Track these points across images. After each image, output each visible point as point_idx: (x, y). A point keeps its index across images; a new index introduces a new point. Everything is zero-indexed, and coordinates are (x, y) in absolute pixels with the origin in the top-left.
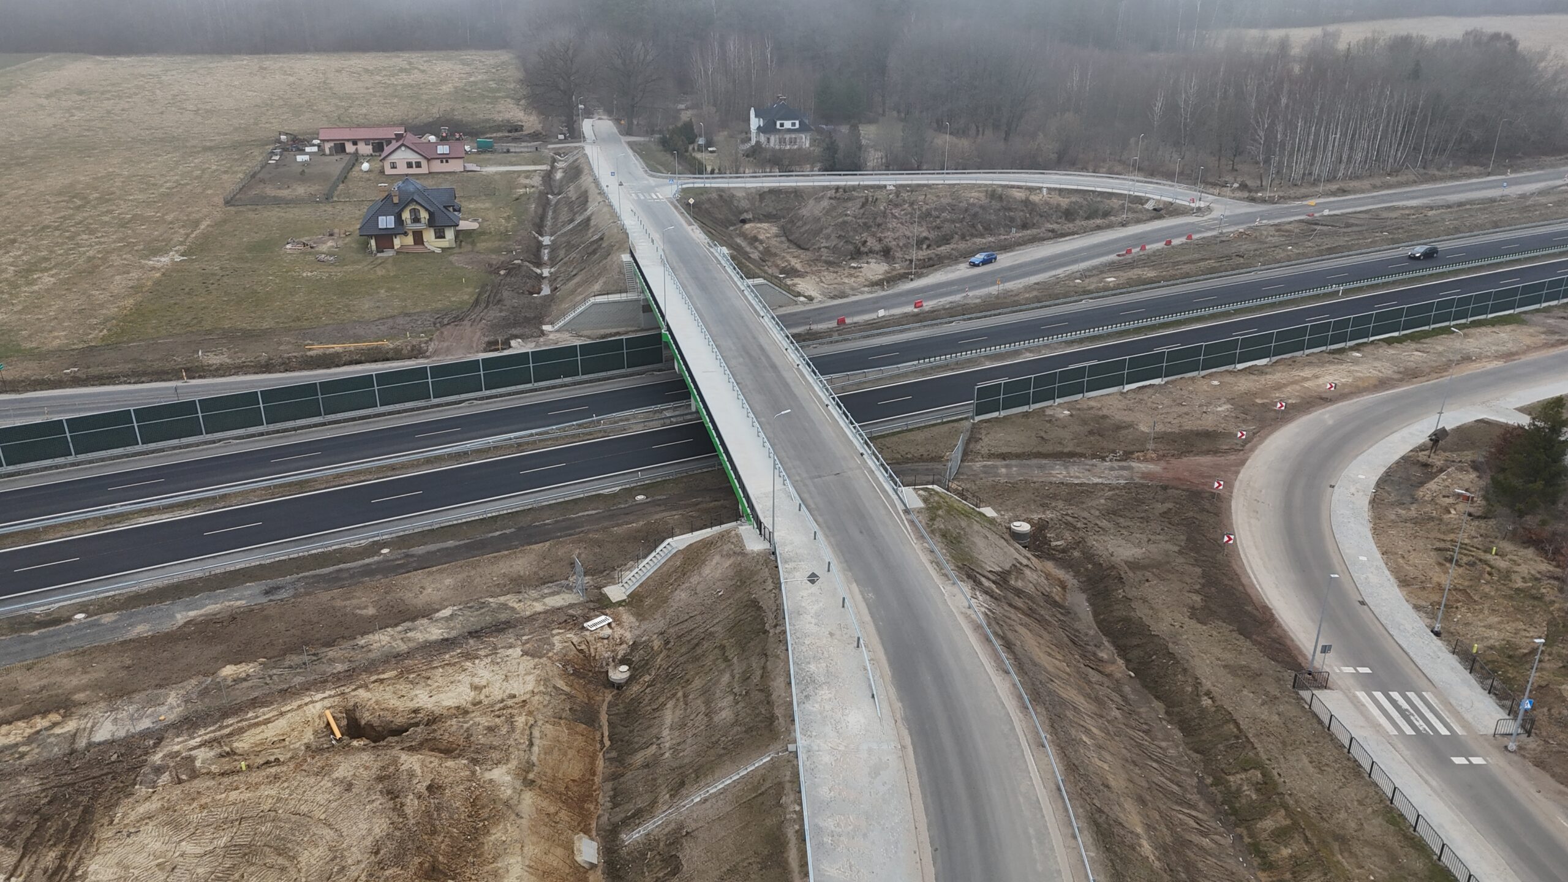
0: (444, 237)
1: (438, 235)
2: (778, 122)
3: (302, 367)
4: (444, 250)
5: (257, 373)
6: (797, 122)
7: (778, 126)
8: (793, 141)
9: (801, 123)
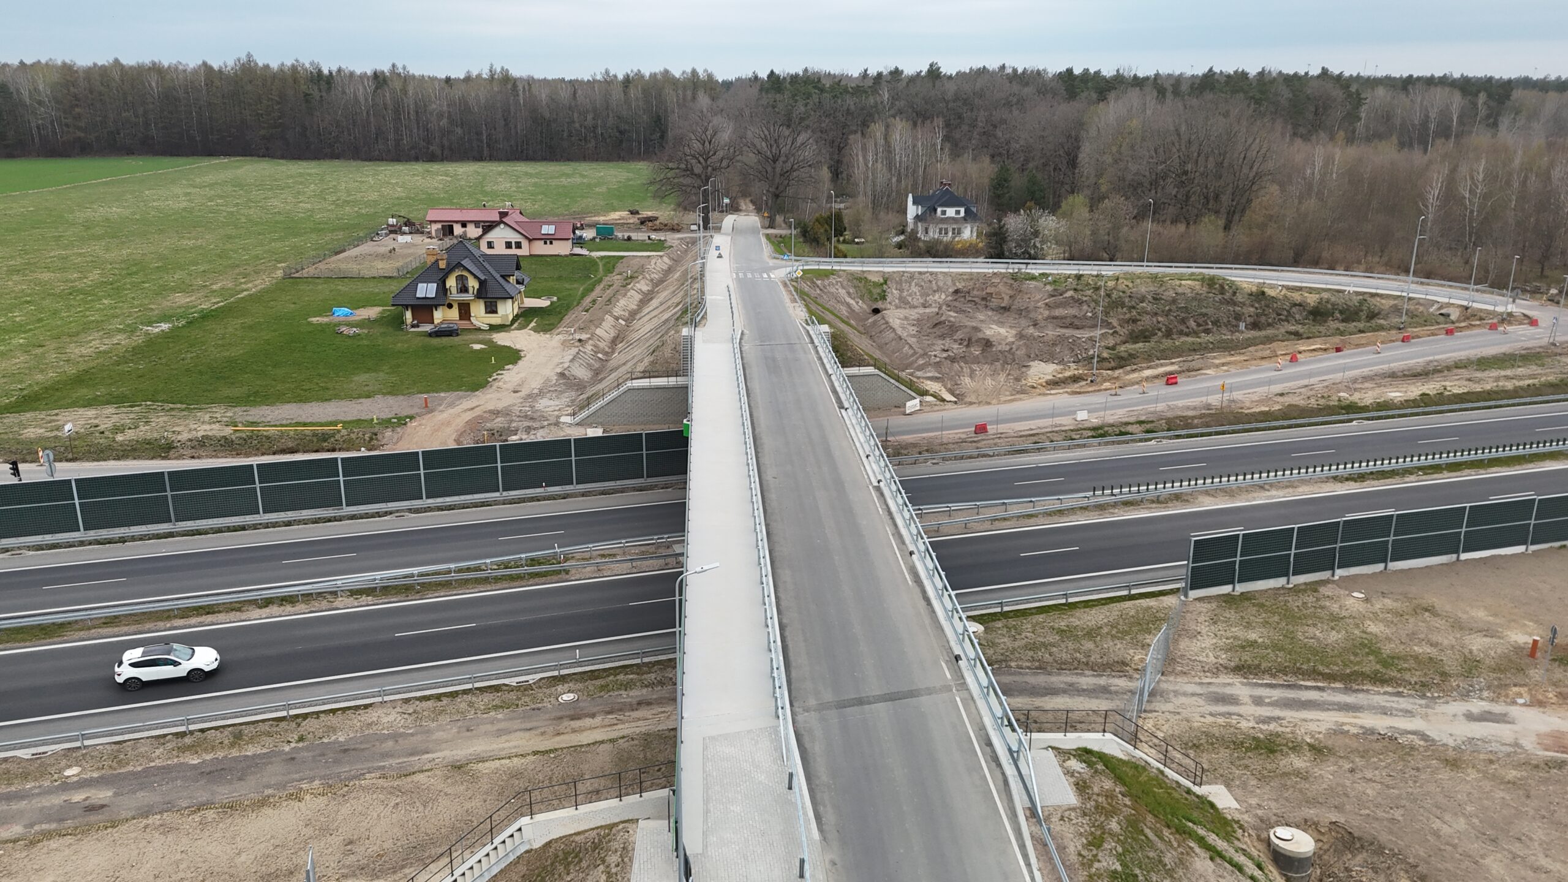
0: (495, 312)
1: (489, 310)
2: (940, 210)
3: (215, 454)
4: (491, 327)
5: (150, 459)
6: (962, 209)
7: (939, 214)
8: (956, 232)
9: (967, 211)
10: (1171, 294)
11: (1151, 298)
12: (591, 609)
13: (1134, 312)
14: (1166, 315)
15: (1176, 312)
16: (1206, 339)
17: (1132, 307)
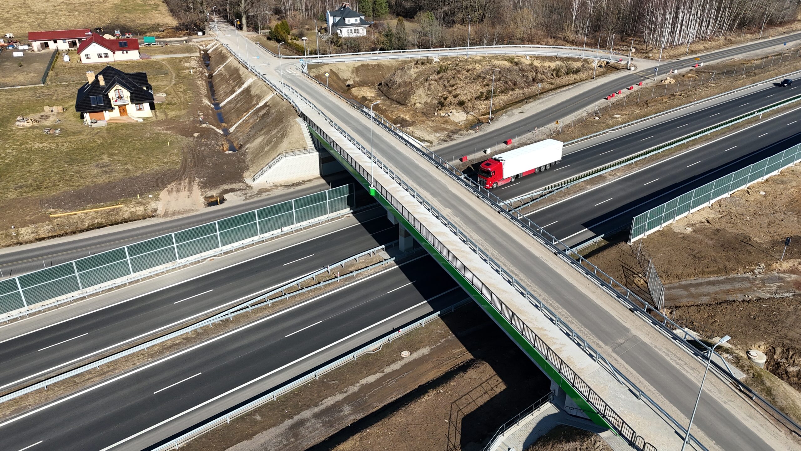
0: (143, 109)
1: (138, 108)
2: (347, 19)
3: (50, 235)
4: (144, 119)
5: (9, 246)
6: (358, 19)
7: (347, 22)
8: (356, 31)
9: (361, 19)
10: (498, 69)
11: (491, 72)
12: (371, 300)
13: (486, 81)
14: (499, 80)
15: (503, 78)
16: (518, 92)
17: (484, 78)
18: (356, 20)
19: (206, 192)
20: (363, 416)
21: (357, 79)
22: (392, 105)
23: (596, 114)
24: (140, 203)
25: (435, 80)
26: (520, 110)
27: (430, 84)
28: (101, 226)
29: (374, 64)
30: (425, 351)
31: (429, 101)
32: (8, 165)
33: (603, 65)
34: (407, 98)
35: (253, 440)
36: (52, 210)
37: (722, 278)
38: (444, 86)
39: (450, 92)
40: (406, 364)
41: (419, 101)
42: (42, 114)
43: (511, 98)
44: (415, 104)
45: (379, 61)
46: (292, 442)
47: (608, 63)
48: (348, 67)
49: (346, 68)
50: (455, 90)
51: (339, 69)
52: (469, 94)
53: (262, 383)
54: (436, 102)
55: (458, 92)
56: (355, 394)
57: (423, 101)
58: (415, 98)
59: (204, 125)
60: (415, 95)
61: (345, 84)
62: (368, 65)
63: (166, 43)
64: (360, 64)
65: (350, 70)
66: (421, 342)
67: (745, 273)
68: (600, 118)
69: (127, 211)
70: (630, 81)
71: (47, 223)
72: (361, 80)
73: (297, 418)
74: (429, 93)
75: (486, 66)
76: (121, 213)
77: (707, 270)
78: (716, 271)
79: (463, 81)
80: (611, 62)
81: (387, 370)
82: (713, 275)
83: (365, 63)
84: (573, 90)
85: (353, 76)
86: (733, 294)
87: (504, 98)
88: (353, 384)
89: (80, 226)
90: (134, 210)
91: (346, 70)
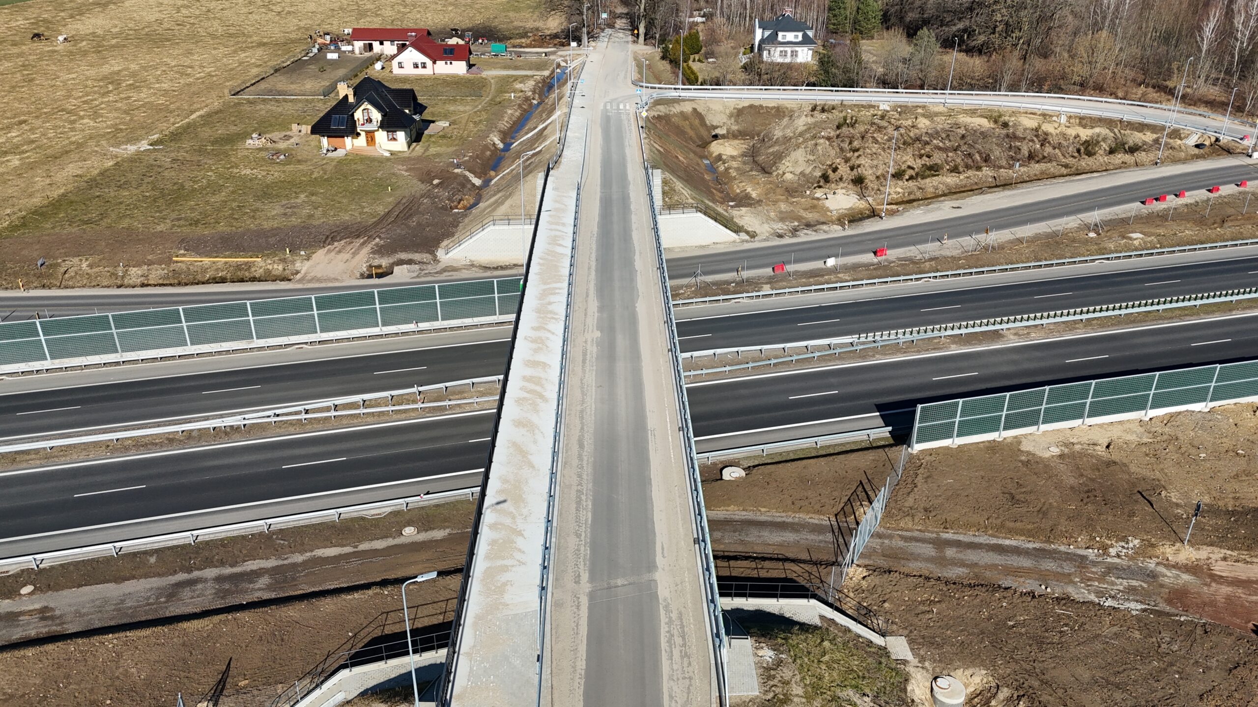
0: (396, 139)
1: (390, 138)
2: (780, 34)
3: (161, 282)
4: (392, 153)
5: (109, 287)
6: (800, 34)
7: (780, 38)
8: (794, 54)
9: (805, 36)
10: (962, 131)
11: (944, 136)
12: (438, 445)
13: (928, 148)
14: (955, 150)
15: (964, 148)
16: (987, 172)
17: (927, 143)
18: (796, 37)
19: (374, 259)
20: (273, 596)
21: (735, 128)
22: (751, 170)
23: (1096, 228)
24: (284, 260)
25: (829, 139)
26: (956, 203)
27: (816, 144)
28: (223, 280)
29: (770, 105)
30: (438, 534)
31: (808, 171)
32: (194, 190)
33: (1207, 143)
34: (775, 163)
35: (122, 585)
36: (182, 252)
37: (1031, 546)
38: (842, 149)
39: (847, 160)
40: (396, 545)
41: (791, 169)
42: (288, 133)
43: (964, 182)
44: (784, 173)
45: (780, 102)
46: (161, 603)
47: (1217, 140)
48: (725, 107)
49: (722, 108)
50: (858, 157)
51: (709, 110)
52: (882, 167)
53: (200, 518)
54: (820, 174)
55: (862, 161)
56: (294, 565)
57: (798, 170)
58: (787, 164)
59: (456, 171)
60: (788, 158)
61: (710, 132)
62: (761, 106)
63: (519, 55)
64: (746, 104)
65: (728, 112)
66: (446, 520)
67: (1088, 548)
68: (1099, 234)
69: (261, 267)
70: (1229, 177)
71: (163, 266)
72: (741, 129)
73: (196, 574)
74: (812, 158)
75: (941, 123)
76: (253, 269)
77: (1011, 525)
78: (1029, 531)
79: (880, 144)
80: (1224, 139)
81: (364, 546)
82: (1017, 537)
83: (757, 103)
84: (1094, 181)
85: (729, 122)
86: (1021, 577)
87: (951, 180)
88: (301, 552)
89: (199, 277)
90: (270, 267)
91: (721, 112)
